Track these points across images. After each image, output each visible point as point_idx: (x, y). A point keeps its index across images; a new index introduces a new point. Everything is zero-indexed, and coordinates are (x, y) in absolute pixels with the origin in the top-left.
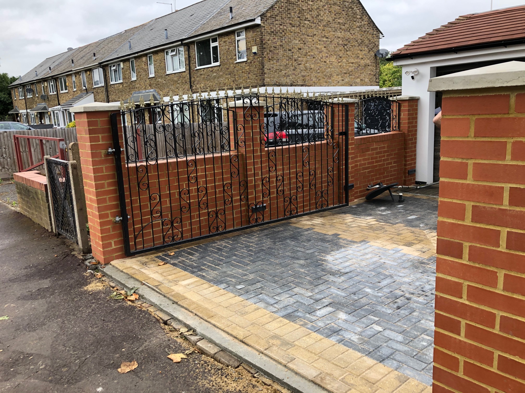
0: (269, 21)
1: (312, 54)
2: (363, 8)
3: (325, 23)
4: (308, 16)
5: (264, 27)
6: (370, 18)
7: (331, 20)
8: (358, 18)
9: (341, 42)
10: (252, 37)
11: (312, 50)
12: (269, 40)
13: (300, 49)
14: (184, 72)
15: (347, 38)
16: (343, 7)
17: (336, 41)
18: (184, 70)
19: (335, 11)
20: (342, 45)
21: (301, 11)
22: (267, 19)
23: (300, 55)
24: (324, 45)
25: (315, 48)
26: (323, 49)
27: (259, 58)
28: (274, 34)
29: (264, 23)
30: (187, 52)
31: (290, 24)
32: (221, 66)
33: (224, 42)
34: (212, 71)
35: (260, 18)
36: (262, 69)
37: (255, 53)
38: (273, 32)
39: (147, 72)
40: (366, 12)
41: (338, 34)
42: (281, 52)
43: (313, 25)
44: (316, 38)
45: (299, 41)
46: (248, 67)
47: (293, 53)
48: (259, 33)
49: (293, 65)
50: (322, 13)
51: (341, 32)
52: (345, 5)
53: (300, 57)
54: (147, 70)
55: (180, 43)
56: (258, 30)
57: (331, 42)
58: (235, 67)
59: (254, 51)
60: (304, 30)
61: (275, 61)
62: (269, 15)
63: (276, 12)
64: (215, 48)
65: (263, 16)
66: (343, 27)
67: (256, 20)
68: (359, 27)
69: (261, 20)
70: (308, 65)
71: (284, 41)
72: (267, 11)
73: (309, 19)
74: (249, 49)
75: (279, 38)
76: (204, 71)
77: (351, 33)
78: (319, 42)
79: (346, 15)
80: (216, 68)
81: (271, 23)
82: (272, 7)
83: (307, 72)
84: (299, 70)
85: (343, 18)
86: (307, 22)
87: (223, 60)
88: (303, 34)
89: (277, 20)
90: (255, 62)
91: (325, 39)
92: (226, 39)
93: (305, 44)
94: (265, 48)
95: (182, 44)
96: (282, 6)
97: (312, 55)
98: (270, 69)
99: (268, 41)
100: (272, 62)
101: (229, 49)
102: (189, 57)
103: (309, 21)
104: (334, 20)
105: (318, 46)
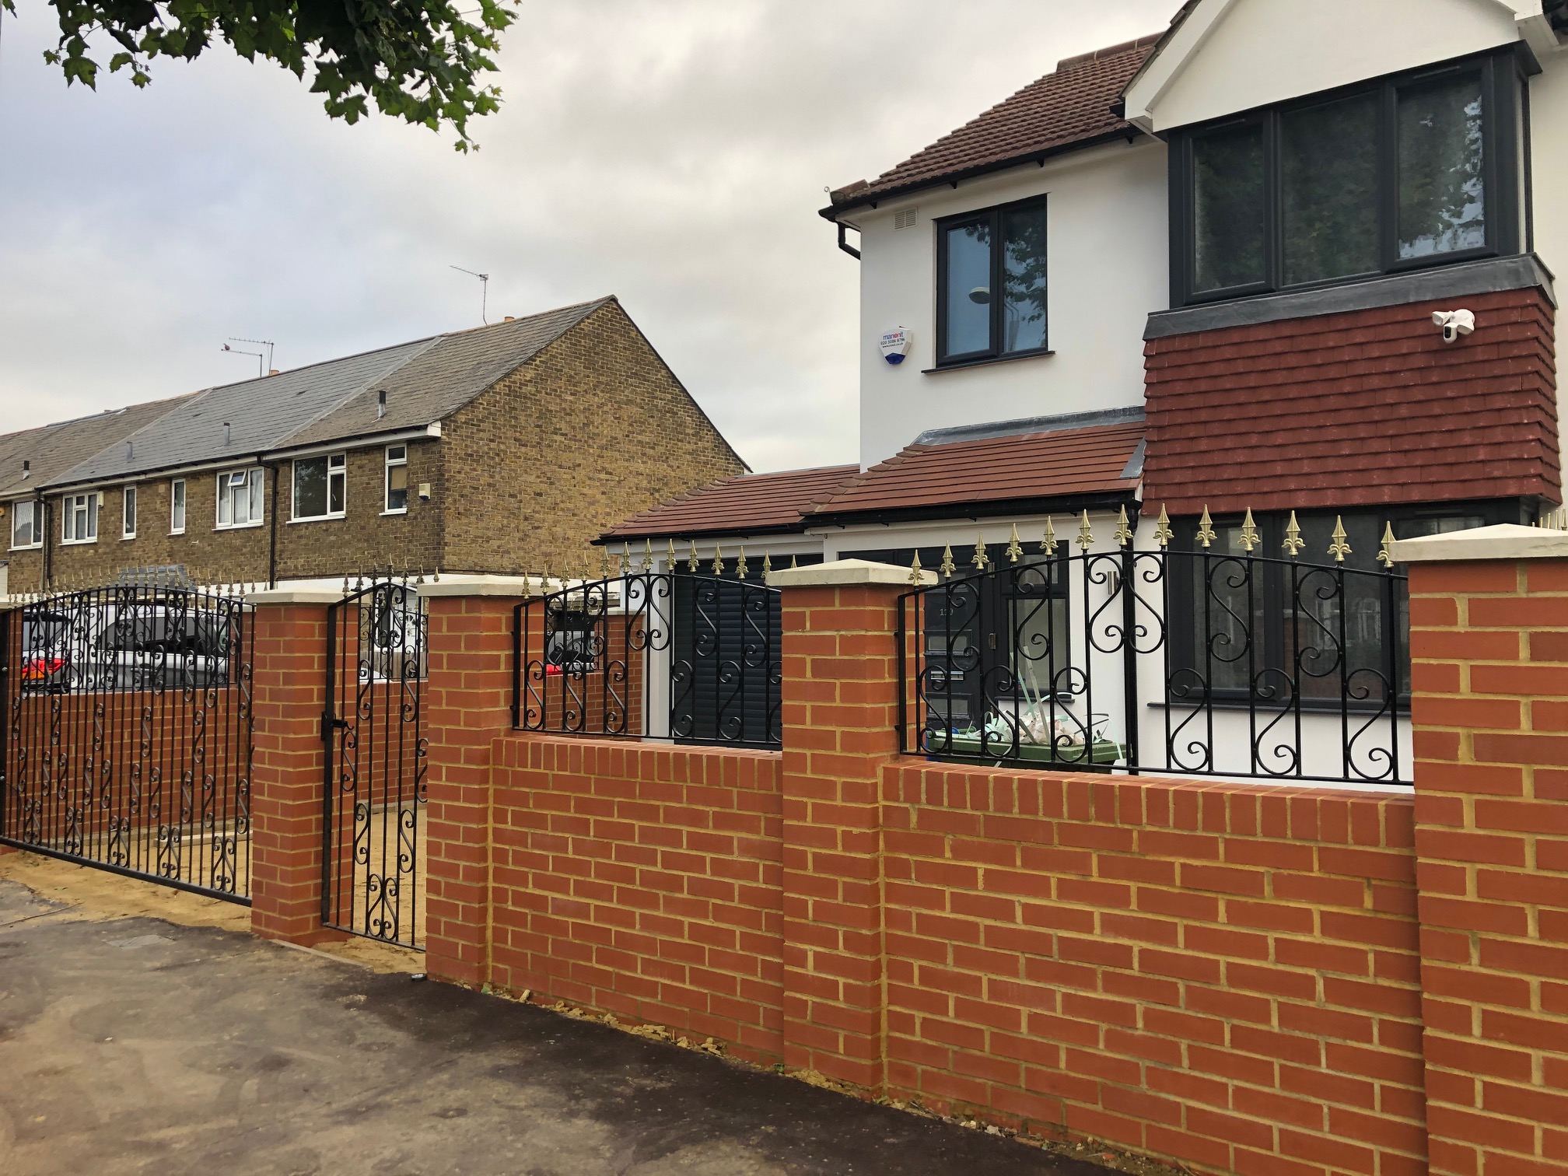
0: (464, 432)
1: (571, 506)
2: (701, 413)
3: (604, 442)
4: (563, 425)
5: (450, 443)
6: (719, 434)
7: (620, 436)
8: (688, 434)
9: (644, 483)
10: (421, 463)
11: (570, 498)
12: (459, 472)
13: (540, 495)
14: (261, 527)
15: (660, 476)
16: (650, 410)
17: (633, 480)
18: (259, 521)
19: (630, 417)
20: (646, 489)
21: (545, 414)
22: (458, 427)
23: (538, 508)
24: (603, 489)
25: (577, 494)
26: (599, 496)
27: (433, 509)
28: (474, 460)
29: (448, 435)
30: (271, 483)
31: (515, 440)
32: (349, 521)
33: (360, 467)
34: (327, 530)
35: (439, 424)
36: (438, 535)
37: (424, 498)
38: (472, 455)
39: (165, 522)
40: (709, 422)
41: (636, 465)
42: (490, 499)
43: (574, 445)
44: (580, 474)
45: (538, 477)
46: (409, 528)
47: (521, 501)
48: (437, 456)
49: (521, 527)
50: (597, 420)
51: (643, 463)
52: (656, 406)
53: (538, 512)
54: (166, 515)
55: (255, 459)
56: (434, 449)
57: (619, 482)
58: (379, 526)
59: (422, 493)
60: (550, 455)
61: (473, 519)
62: (462, 418)
63: (480, 412)
64: (338, 479)
65: (446, 421)
66: (651, 452)
67: (429, 428)
68: (690, 454)
69: (443, 429)
70: (558, 530)
71: (497, 477)
72: (458, 410)
73: (563, 431)
74: (414, 487)
75: (486, 468)
76: (307, 528)
77: (669, 466)
78: (588, 482)
79: (658, 426)
80: (336, 525)
81: (467, 437)
82: (471, 402)
83: (556, 547)
84: (534, 541)
85: (651, 432)
86: (558, 438)
87: (355, 507)
88: (547, 463)
89: (484, 431)
90: (423, 518)
91: (603, 476)
92: (364, 460)
93: (552, 483)
94: (448, 489)
95: (260, 463)
96: (496, 401)
97: (568, 509)
98: (459, 536)
99: (457, 475)
100: (465, 520)
101: (368, 484)
102: (275, 493)
103: (562, 435)
104: (627, 436)
105: (585, 491)
